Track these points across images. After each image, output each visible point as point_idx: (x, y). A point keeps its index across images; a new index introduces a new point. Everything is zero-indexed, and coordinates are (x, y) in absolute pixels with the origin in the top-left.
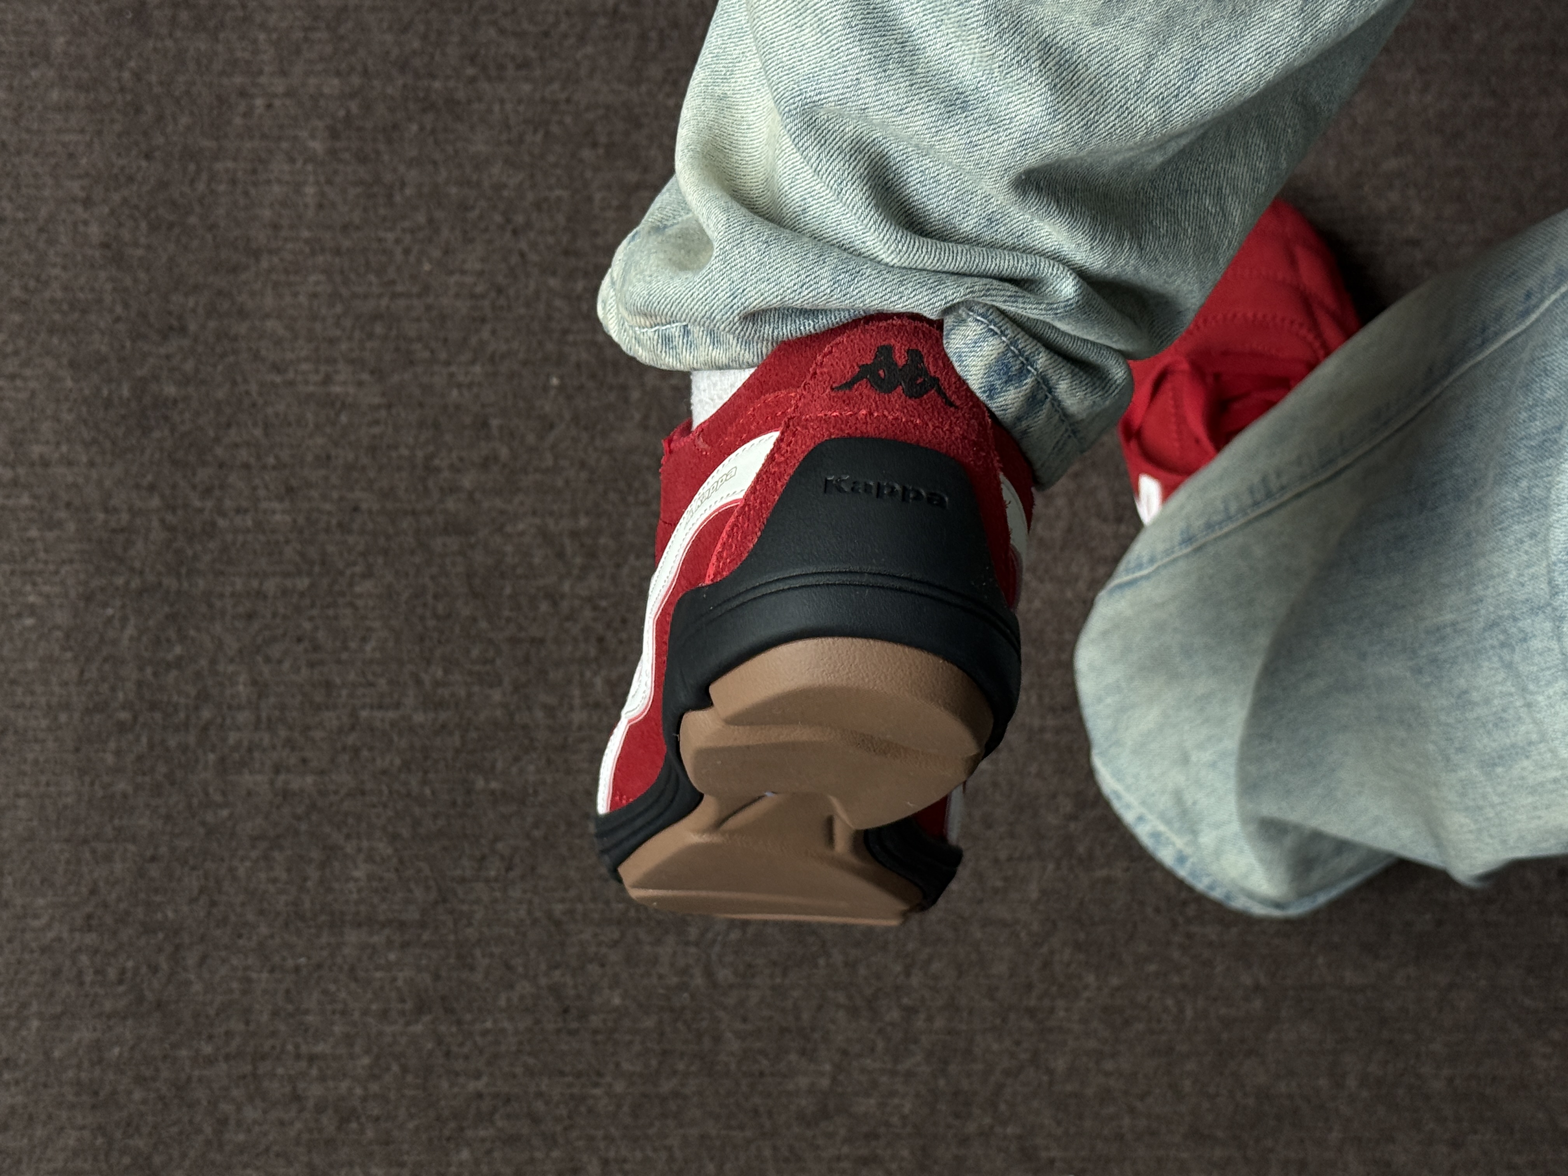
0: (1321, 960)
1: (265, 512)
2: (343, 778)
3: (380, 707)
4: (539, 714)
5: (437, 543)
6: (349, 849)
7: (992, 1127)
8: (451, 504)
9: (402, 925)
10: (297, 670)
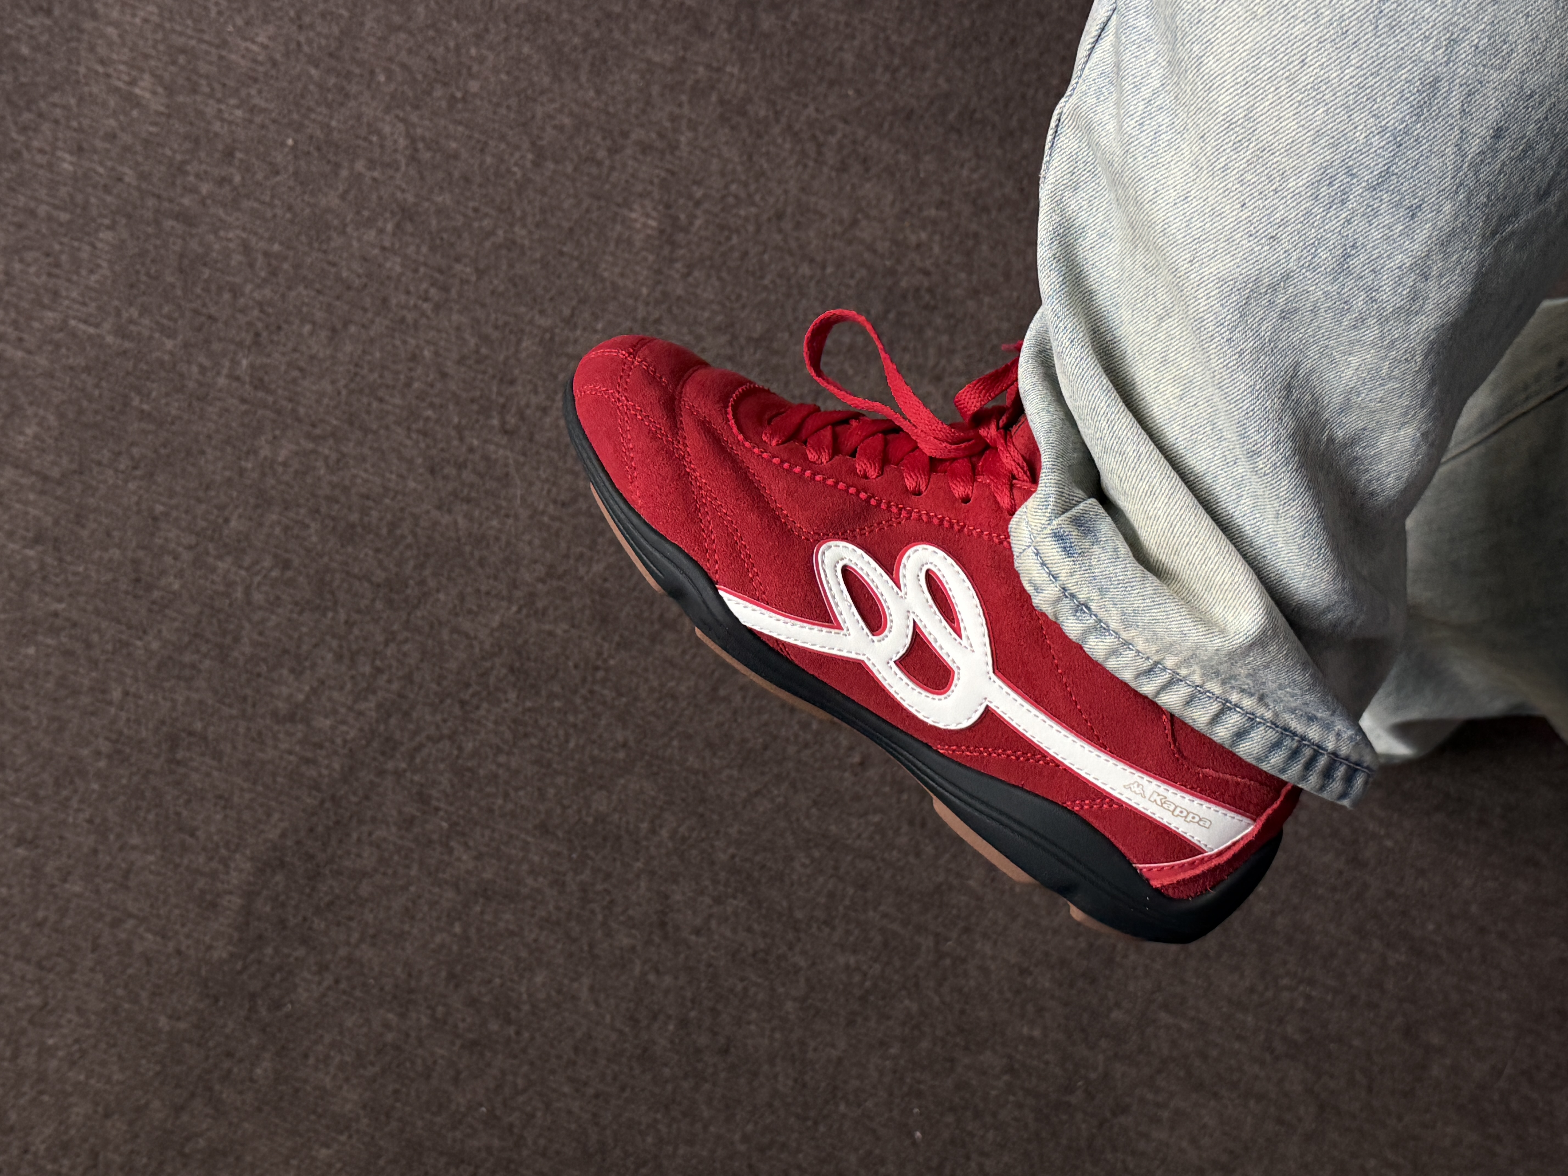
0: (675, 743)
1: (59, 158)
2: (42, 361)
3: (85, 322)
4: (195, 369)
5: (168, 223)
6: (30, 411)
7: (405, 771)
8: (186, 201)
9: (45, 478)
10: (38, 275)
